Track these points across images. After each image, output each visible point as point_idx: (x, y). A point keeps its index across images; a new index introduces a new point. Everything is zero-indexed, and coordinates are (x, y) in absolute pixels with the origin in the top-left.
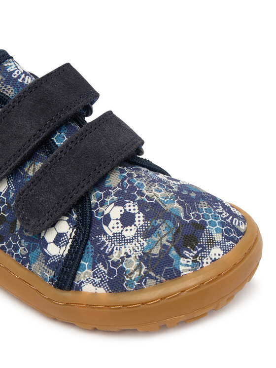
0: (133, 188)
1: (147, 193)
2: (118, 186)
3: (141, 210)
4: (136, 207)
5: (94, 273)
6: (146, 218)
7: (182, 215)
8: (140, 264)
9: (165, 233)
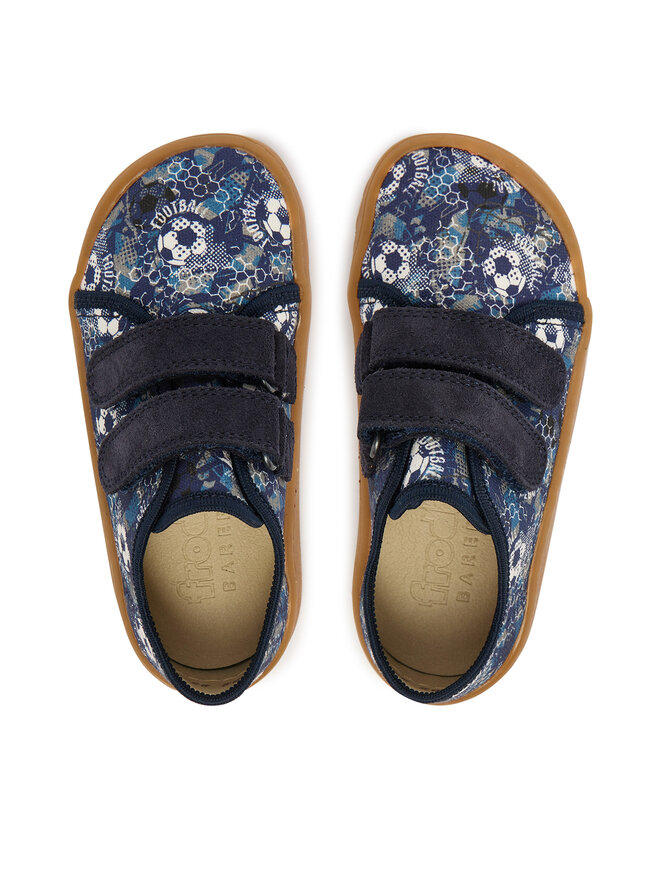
0: (467, 277)
1: (462, 260)
2: (473, 293)
3: (486, 255)
4: (487, 262)
5: (563, 282)
6: (492, 245)
7: (463, 212)
8: (537, 233)
9: (495, 220)
